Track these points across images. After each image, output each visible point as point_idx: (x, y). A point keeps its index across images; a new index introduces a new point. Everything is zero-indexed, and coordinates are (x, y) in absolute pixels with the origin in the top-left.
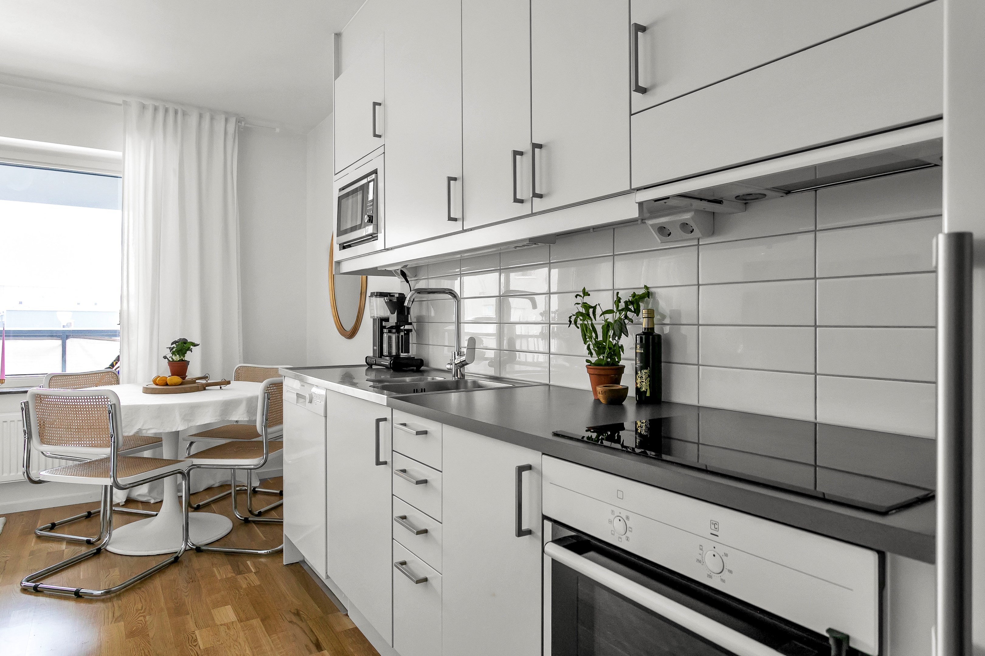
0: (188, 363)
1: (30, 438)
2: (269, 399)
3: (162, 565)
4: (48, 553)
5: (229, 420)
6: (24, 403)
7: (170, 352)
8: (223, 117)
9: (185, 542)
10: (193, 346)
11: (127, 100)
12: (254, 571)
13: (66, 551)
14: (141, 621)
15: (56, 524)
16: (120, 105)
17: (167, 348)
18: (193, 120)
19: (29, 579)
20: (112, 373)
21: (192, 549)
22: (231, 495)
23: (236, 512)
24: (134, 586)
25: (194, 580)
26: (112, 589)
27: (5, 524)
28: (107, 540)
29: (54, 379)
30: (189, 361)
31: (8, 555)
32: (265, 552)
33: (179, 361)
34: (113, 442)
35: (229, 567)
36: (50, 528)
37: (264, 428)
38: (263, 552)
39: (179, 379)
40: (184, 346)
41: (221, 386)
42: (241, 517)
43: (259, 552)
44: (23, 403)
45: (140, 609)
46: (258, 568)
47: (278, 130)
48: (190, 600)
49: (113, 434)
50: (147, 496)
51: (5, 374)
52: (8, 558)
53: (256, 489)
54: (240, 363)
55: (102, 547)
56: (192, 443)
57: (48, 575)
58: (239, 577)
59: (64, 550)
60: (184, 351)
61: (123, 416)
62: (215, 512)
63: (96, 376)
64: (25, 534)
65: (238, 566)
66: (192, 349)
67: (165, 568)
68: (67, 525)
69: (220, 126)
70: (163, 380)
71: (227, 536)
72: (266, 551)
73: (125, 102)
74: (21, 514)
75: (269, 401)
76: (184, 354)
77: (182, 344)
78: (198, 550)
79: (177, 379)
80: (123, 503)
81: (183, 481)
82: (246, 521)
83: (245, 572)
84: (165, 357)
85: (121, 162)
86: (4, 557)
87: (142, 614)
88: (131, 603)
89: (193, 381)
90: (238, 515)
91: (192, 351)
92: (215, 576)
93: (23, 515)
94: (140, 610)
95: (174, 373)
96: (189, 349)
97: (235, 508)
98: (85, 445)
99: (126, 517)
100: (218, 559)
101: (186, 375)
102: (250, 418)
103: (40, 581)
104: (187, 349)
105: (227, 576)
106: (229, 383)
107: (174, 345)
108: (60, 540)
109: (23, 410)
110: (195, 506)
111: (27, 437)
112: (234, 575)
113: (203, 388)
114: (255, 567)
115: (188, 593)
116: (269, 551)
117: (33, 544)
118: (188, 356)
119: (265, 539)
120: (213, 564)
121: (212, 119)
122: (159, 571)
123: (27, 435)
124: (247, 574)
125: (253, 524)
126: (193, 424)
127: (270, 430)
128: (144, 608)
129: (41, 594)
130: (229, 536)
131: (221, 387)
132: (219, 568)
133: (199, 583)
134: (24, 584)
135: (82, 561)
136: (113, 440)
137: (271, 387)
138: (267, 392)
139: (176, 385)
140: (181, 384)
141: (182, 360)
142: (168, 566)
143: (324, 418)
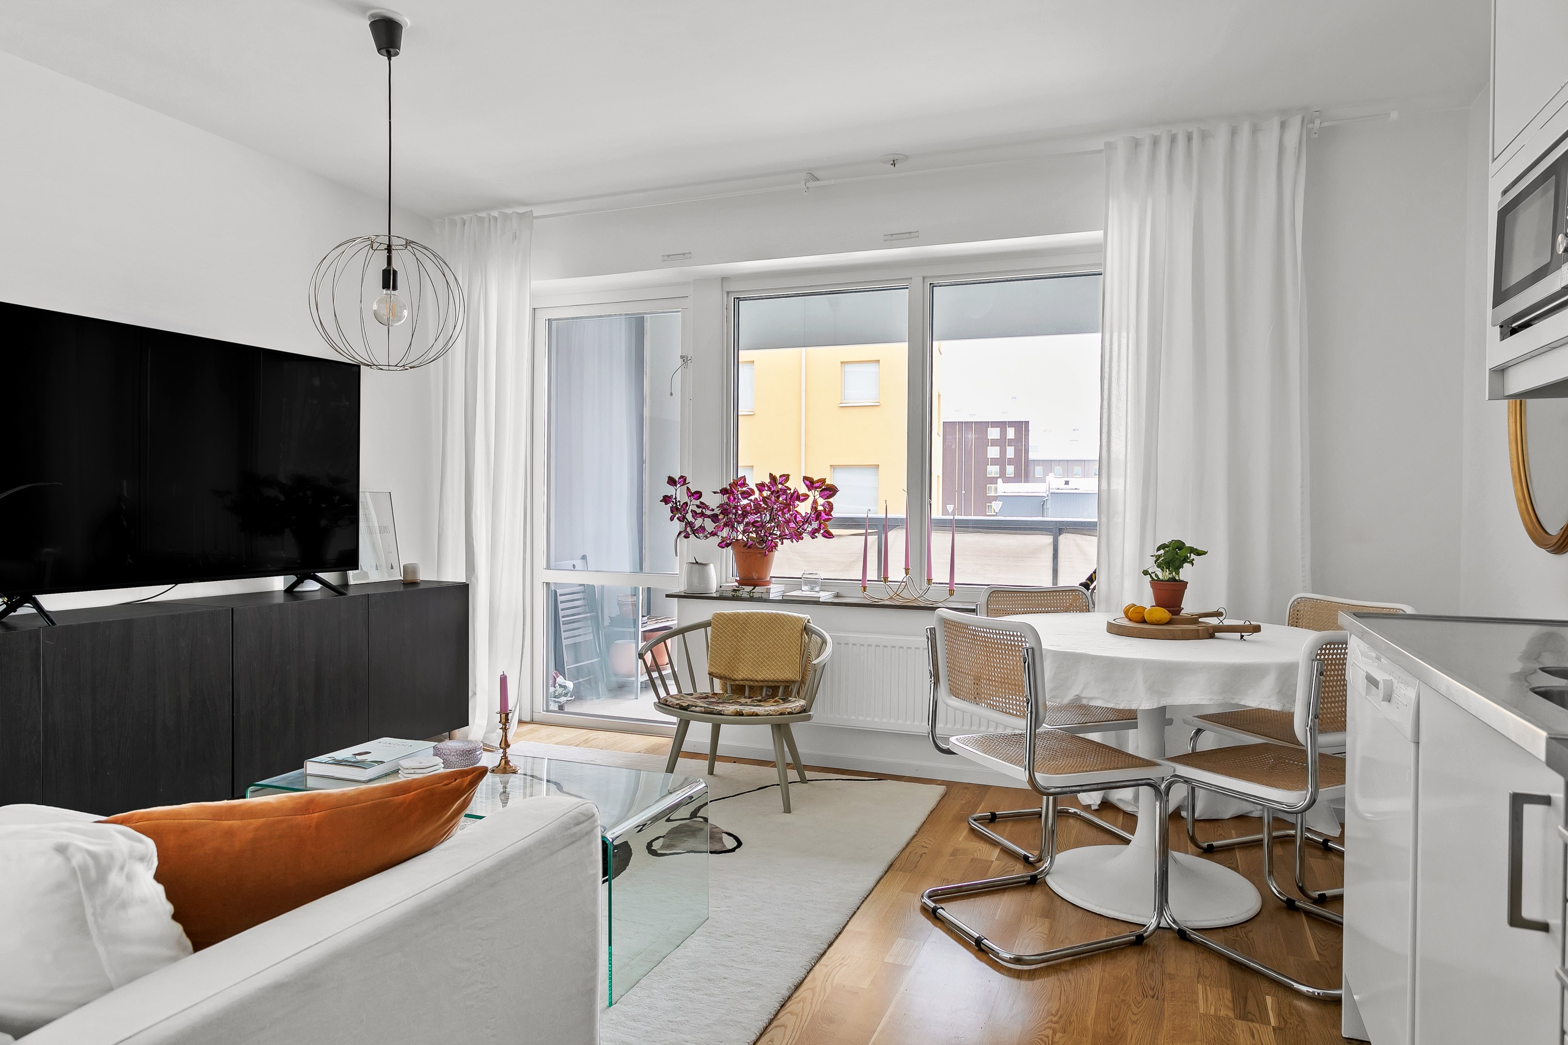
0: (1184, 584)
1: (936, 683)
2: (1321, 674)
3: (1111, 942)
4: (972, 860)
5: (1241, 703)
6: (930, 629)
7: (1155, 563)
8: (1276, 123)
9: (1157, 914)
10: (1196, 555)
11: (1110, 141)
12: (1273, 1022)
13: (996, 863)
14: (1048, 1037)
15: (998, 816)
16: (1101, 151)
17: (1152, 556)
18: (1220, 142)
19: (931, 894)
20: (1080, 593)
21: (1171, 928)
22: (1262, 845)
23: (1271, 882)
24: (1060, 964)
25: (1157, 993)
26: (1024, 957)
27: (943, 797)
28: (1046, 867)
29: (994, 595)
30: (1187, 583)
31: (928, 846)
32: (1307, 991)
33: (1168, 580)
34: (1029, 711)
35: (1228, 995)
36: (989, 820)
37: (1311, 733)
38: (1304, 989)
39: (1165, 613)
40: (1177, 553)
41: (1242, 634)
42: (1279, 893)
43: (1296, 985)
44: (928, 630)
45: (1054, 1012)
46: (1285, 1021)
47: (1394, 115)
48: (1136, 1033)
49: (1030, 698)
50: (1131, 804)
51: (955, 582)
52: (926, 850)
53: (1329, 844)
54: (1304, 591)
55: (1039, 875)
56: (1199, 731)
57: (959, 896)
58: (1241, 1026)
59: (993, 861)
60: (1177, 563)
61: (1048, 670)
62: (1236, 869)
63: (1066, 595)
64: (961, 818)
65: (1245, 999)
66: (1193, 560)
67: (1117, 949)
68: (1012, 821)
69: (1269, 141)
70: (1138, 612)
71: (1246, 924)
72: (1311, 990)
73: (1108, 145)
74: (967, 786)
75: (1322, 677)
76: (1177, 569)
77: (1173, 550)
78: (1182, 935)
79: (1163, 614)
80: (1096, 807)
81: (1157, 802)
82: (1290, 906)
83: (1255, 1020)
84: (1146, 573)
85: (1099, 249)
86: (923, 846)
87: (1053, 1025)
88: (1045, 995)
89: (1194, 620)
90: (1275, 888)
91: (1193, 564)
92: (1196, 1002)
93: (967, 788)
94: (1052, 1015)
95: (1160, 602)
96: (1185, 560)
97: (1271, 873)
98: (998, 709)
99: (1092, 833)
100: (1214, 968)
101: (1182, 607)
102: (1284, 706)
103: (941, 903)
104: (1182, 559)
105: (1219, 1012)
106: (1257, 629)
107: (1162, 552)
108: (994, 843)
109: (929, 639)
110: (1205, 845)
111: (933, 682)
112: (1231, 1014)
113: (1211, 633)
114: (1279, 1015)
115: (1138, 1016)
116: (1319, 991)
117: (961, 839)
118: (1186, 573)
119: (1319, 960)
120: (1199, 975)
121: (1255, 131)
122: (1107, 952)
123: (933, 678)
124: (1257, 1025)
125: (1304, 916)
126: (1168, 701)
127: (1323, 739)
128: (1059, 1014)
129: (939, 924)
130: (1249, 927)
131: (1242, 637)
132: (1208, 987)
133: (1164, 1005)
134: (925, 901)
135: (1008, 888)
136: (1029, 709)
137: (1330, 649)
138: (1320, 660)
139: (1160, 622)
140: (1169, 623)
141: (1174, 580)
142: (1124, 948)
143: (1412, 746)
